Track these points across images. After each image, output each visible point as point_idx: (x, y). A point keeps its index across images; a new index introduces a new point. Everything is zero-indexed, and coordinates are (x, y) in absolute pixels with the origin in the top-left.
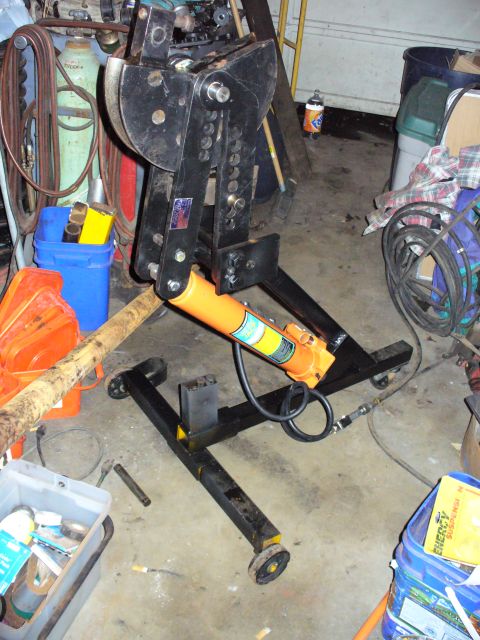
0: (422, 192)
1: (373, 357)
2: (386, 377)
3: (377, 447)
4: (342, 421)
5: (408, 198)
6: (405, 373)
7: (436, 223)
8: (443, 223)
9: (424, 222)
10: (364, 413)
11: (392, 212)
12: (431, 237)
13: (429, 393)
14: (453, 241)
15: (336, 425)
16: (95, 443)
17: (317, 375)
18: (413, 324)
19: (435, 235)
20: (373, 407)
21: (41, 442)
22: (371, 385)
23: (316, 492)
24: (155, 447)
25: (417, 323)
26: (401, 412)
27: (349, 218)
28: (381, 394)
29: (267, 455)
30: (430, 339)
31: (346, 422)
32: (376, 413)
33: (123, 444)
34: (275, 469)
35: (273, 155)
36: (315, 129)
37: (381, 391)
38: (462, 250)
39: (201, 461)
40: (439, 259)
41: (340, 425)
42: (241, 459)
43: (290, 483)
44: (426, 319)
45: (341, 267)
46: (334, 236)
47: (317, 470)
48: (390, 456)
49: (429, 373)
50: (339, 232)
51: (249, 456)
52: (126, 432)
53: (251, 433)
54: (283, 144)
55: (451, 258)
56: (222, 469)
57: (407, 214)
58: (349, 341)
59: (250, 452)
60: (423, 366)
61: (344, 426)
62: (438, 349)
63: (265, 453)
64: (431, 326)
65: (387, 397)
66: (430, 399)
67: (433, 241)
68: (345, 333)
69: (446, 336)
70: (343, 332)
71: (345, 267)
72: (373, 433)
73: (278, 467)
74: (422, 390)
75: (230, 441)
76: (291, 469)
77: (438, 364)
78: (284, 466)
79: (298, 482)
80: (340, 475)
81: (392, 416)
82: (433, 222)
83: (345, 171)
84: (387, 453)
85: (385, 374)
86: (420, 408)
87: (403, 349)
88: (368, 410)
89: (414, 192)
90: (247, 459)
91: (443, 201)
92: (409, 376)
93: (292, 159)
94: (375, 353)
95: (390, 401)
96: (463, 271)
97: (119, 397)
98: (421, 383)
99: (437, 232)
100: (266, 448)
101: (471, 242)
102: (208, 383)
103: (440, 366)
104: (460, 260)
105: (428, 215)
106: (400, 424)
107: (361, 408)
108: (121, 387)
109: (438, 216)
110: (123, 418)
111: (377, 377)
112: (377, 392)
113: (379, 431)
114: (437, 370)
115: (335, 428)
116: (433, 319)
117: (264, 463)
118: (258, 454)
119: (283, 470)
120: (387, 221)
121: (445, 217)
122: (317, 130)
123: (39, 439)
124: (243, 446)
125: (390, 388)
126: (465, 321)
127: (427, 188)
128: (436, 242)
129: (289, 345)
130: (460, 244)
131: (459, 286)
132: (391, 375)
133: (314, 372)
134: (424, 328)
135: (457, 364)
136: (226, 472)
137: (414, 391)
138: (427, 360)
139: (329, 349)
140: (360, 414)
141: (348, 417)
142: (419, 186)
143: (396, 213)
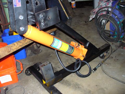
0: (102, 5)
1: (99, 49)
2: (104, 55)
3: (106, 75)
4: (94, 69)
5: (99, 8)
6: (109, 53)
7: (108, 12)
8: (110, 11)
9: (104, 13)
10: (100, 66)
11: (96, 13)
12: (107, 16)
13: (116, 57)
14: (113, 15)
15: (92, 71)
16: (22, 89)
17: (83, 56)
18: (107, 41)
19: (108, 15)
20: (102, 64)
21: (6, 92)
22: (100, 58)
23: (90, 93)
24: (40, 87)
25: (108, 41)
26: (110, 64)
27: (86, 22)
28: (103, 60)
29: (73, 84)
30: (113, 44)
31: (95, 69)
32: (103, 65)
33: (30, 88)
34: (76, 88)
35: (64, 10)
36: (74, 7)
37: (103, 59)
38: (117, 17)
39: (51, 90)
40: (111, 21)
41: (93, 71)
42: (66, 86)
43: (82, 91)
44: (110, 39)
45: (86, 32)
46: (83, 26)
47: (89, 85)
48: (110, 77)
49: (115, 52)
50: (84, 25)
51: (68, 85)
52: (31, 84)
53: (68, 78)
54: (66, 9)
55: (114, 20)
56: (58, 91)
57: (99, 13)
58: (91, 44)
59: (68, 84)
60: (113, 51)
61: (95, 71)
62: (116, 46)
63: (73, 83)
64: (112, 41)
65: (105, 61)
66: (118, 59)
67: (108, 17)
68: (89, 42)
69: (117, 42)
70: (88, 42)
71: (87, 32)
72: (103, 71)
73: (77, 87)
74: (115, 57)
75: (62, 81)
76: (81, 87)
77: (117, 49)
78: (79, 86)
79: (84, 90)
80: (96, 86)
81: (108, 65)
82: (107, 12)
83: (83, 13)
84: (109, 76)
85: (103, 54)
86: (115, 62)
87: (107, 46)
88: (101, 65)
89: (100, 6)
90: (67, 86)
91: (108, 6)
92: (110, 54)
93: (70, 12)
94: (99, 48)
95: (106, 61)
96: (118, 23)
97: (29, 75)
98: (113, 55)
99: (109, 14)
100: (73, 82)
101: (119, 14)
102: (48, 64)
103: (118, 50)
104: (117, 20)
105: (105, 11)
106: (111, 67)
107: (98, 65)
108: (29, 72)
109: (108, 10)
110: (30, 80)
111: (101, 55)
112: (102, 60)
113: (105, 70)
114: (117, 51)
115: (92, 72)
116: (112, 39)
117: (73, 86)
118: (71, 84)
119: (79, 87)
120: (95, 16)
121: (110, 10)
122: (75, 7)
123: (5, 91)
124: (66, 82)
125: (105, 58)
126: (122, 37)
127: (103, 4)
128: (109, 17)
129: (72, 48)
130: (116, 15)
131: (118, 27)
132: (105, 54)
133: (82, 55)
134: (111, 41)
135: (122, 48)
136: (60, 92)
137: (112, 57)
138: (114, 49)
139: (85, 48)
140: (99, 66)
141: (95, 68)
142: (101, 4)
143: (97, 13)
